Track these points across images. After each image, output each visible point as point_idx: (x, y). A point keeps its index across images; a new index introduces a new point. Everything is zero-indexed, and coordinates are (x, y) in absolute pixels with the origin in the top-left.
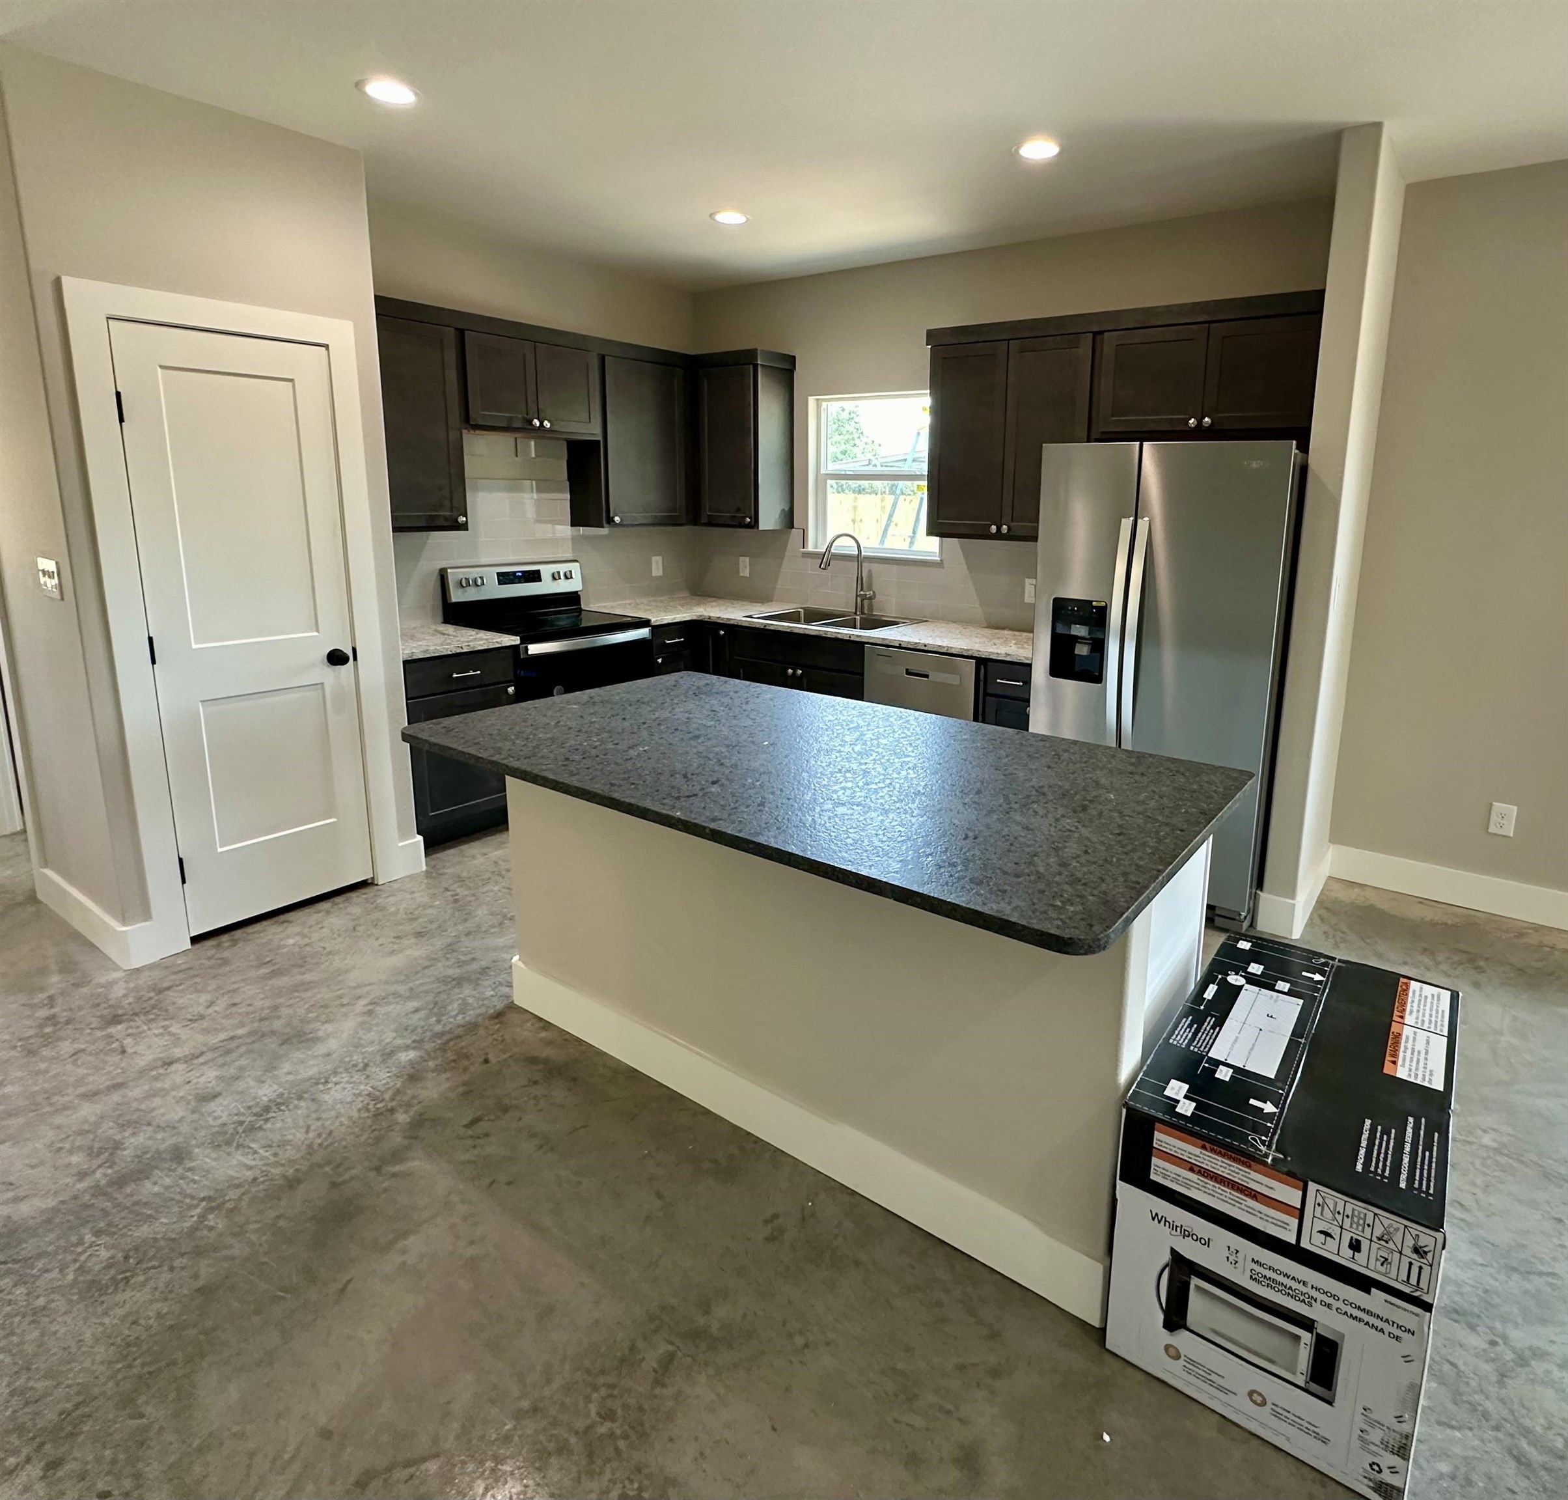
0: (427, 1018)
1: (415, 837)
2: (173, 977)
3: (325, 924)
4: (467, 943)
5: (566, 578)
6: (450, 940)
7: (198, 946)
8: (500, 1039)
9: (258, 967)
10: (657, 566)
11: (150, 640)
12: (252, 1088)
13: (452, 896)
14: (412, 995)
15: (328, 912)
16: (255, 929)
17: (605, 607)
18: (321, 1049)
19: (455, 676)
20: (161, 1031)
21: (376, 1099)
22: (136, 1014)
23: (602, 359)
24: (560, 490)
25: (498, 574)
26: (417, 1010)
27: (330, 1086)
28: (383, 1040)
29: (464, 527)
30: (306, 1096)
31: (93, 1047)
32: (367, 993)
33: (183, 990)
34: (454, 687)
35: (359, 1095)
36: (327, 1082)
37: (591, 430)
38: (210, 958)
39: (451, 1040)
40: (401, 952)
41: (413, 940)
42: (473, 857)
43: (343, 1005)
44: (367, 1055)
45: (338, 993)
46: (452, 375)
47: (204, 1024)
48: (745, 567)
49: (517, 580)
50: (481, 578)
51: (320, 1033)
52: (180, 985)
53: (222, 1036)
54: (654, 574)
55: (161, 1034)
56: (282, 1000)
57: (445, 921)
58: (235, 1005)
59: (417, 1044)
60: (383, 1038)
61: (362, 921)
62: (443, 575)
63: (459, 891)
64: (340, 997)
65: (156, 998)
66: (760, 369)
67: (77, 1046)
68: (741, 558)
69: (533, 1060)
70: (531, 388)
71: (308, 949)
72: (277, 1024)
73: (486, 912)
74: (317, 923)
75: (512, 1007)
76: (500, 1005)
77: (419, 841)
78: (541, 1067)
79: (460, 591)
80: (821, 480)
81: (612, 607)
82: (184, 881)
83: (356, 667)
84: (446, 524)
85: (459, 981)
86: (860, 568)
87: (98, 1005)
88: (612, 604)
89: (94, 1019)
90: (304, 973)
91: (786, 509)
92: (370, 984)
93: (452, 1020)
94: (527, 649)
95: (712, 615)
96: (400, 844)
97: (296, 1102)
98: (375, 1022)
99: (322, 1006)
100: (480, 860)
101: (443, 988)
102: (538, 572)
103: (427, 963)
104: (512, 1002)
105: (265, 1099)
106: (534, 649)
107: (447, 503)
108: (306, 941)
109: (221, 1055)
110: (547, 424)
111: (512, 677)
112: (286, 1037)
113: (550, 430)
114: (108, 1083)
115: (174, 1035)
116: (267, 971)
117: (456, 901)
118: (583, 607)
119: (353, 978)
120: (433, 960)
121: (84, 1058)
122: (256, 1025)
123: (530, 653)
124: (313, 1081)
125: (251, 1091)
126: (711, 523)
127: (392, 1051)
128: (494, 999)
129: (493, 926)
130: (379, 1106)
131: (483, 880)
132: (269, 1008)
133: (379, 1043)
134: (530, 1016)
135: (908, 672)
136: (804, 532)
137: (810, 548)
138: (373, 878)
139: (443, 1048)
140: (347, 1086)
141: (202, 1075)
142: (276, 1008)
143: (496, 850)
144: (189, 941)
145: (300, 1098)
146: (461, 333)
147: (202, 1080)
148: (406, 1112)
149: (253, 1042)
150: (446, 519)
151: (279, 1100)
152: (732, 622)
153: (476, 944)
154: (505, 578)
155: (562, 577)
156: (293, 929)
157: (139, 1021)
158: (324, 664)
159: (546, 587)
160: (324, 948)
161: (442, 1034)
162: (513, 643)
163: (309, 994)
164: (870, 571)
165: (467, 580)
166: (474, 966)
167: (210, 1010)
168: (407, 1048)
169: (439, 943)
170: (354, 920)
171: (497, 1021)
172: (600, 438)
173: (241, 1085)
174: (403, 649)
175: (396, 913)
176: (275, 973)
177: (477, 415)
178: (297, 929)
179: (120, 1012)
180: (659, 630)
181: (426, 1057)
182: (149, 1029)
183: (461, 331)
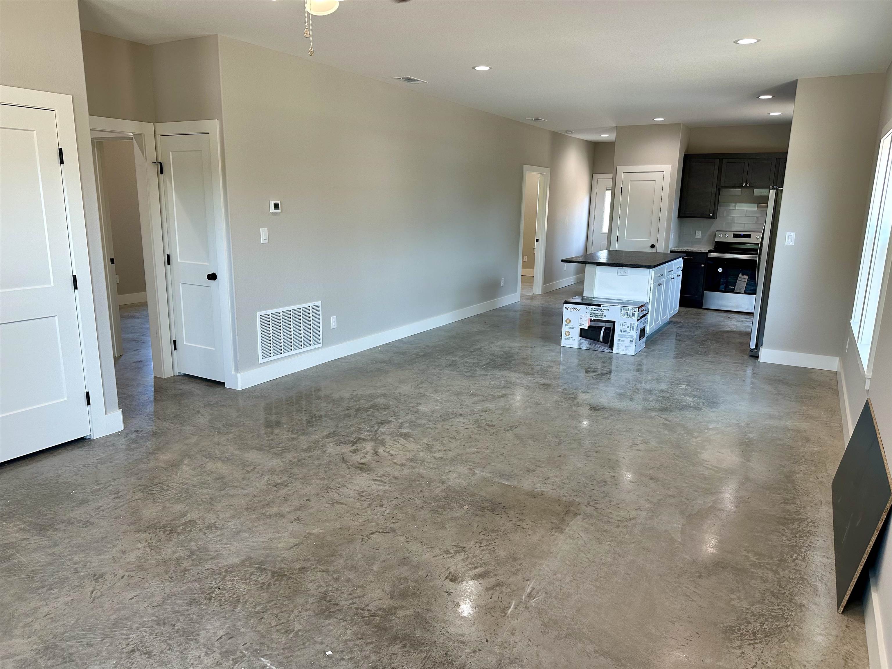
11: (617, 236)
46: (716, 173)
49: (741, 237)
50: (727, 235)
70: (745, 173)
83: (657, 249)
94: (709, 254)
107: (708, 210)
110: (748, 185)
111: (704, 262)
150: (706, 215)
154: (735, 236)
158: (650, 247)
162: (706, 252)
174: (671, 248)
177: (723, 184)
183: (722, 159)
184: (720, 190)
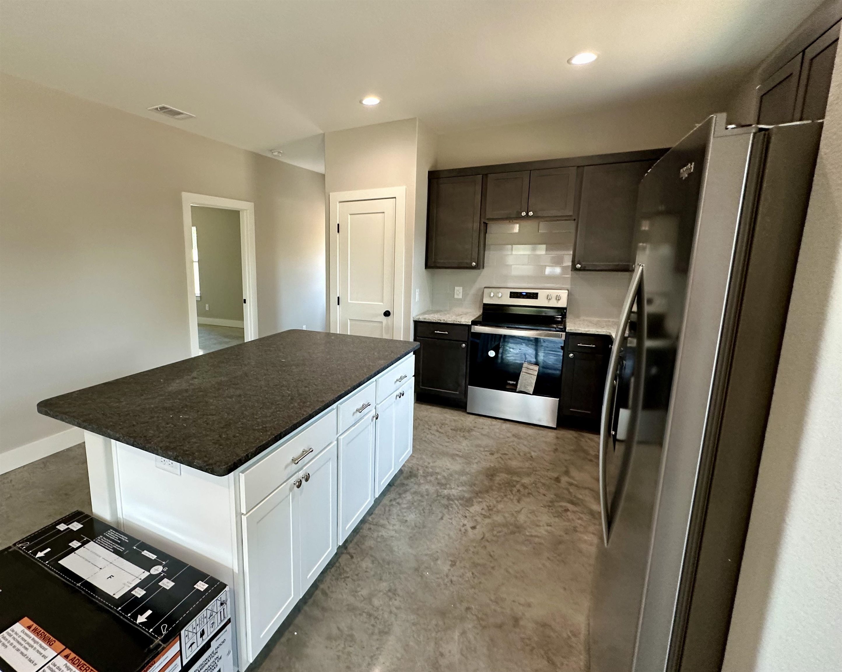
5: (557, 299)
11: (338, 298)
19: (436, 332)
23: (581, 170)
24: (566, 249)
25: (511, 293)
46: (478, 197)
49: (522, 297)
62: (484, 291)
70: (525, 196)
79: (488, 298)
83: (393, 318)
94: (474, 328)
102: (537, 294)
106: (478, 329)
110: (531, 214)
113: (535, 217)
154: (514, 295)
155: (554, 298)
158: (383, 315)
159: (541, 302)
162: (467, 324)
165: (493, 293)
172: (574, 217)
177: (490, 213)
183: (487, 175)
184: (486, 224)
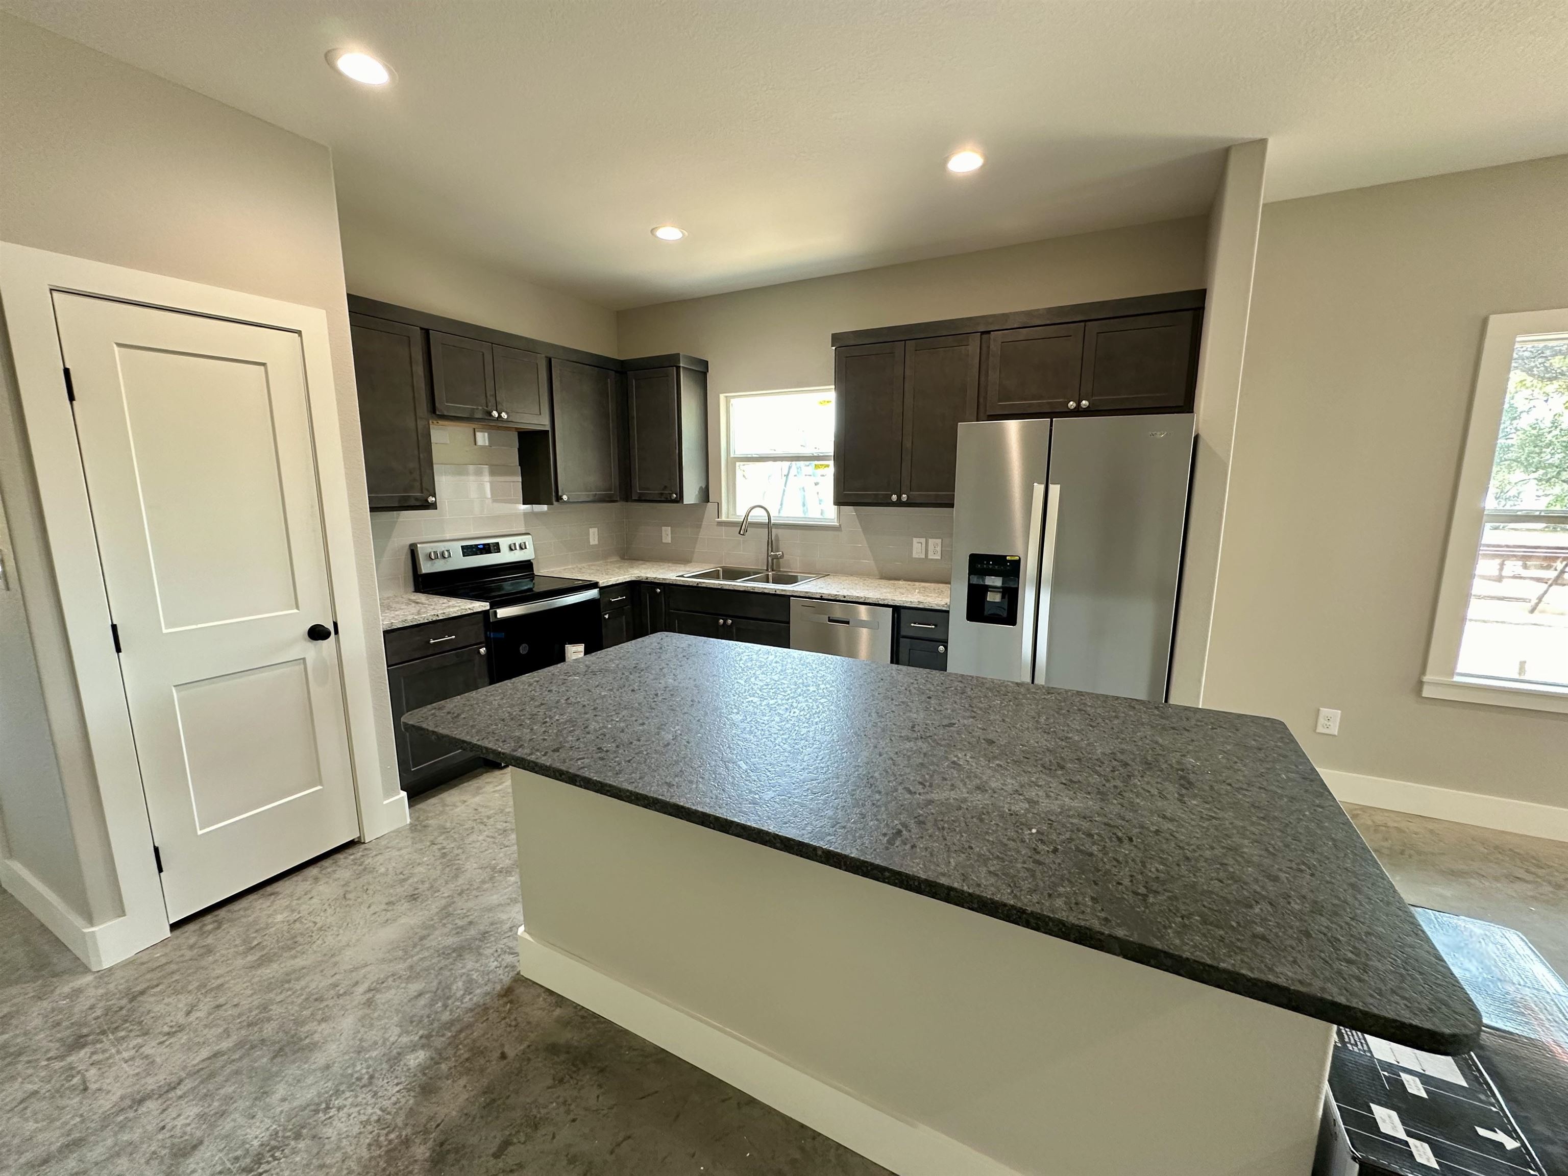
0: (431, 1004)
1: (399, 794)
2: (148, 976)
3: (314, 893)
4: (462, 904)
5: (521, 548)
6: (443, 902)
7: (177, 932)
8: (514, 1023)
9: (245, 953)
10: (594, 535)
11: (114, 628)
12: (241, 1127)
13: (439, 849)
14: (413, 974)
15: (316, 879)
16: (241, 906)
17: (553, 572)
18: (319, 1058)
19: (432, 641)
20: (132, 1052)
21: (390, 1128)
22: (103, 1033)
23: (549, 361)
24: (512, 474)
25: (462, 547)
26: (420, 995)
27: (333, 1112)
28: (388, 1039)
29: (434, 506)
30: (304, 1131)
31: (48, 1087)
32: (365, 977)
33: (162, 992)
34: (430, 652)
35: (368, 1122)
36: (328, 1108)
37: (541, 422)
38: (191, 947)
39: (461, 1031)
40: (395, 920)
41: (406, 905)
42: (455, 806)
43: (339, 996)
44: (371, 1062)
45: (334, 980)
46: (419, 370)
47: (183, 1038)
48: (667, 535)
49: (478, 552)
50: (448, 551)
51: (317, 1037)
52: (157, 985)
53: (205, 1053)
54: (592, 543)
55: (132, 1058)
56: (272, 995)
57: (435, 880)
58: (219, 1007)
59: (426, 1041)
60: (387, 1036)
61: (352, 885)
62: (413, 551)
63: (445, 843)
64: (335, 985)
65: (129, 1006)
66: (681, 369)
67: (30, 1087)
68: (663, 528)
69: (553, 1049)
70: (490, 383)
71: (298, 925)
72: (269, 1030)
73: (475, 865)
74: (306, 894)
75: (520, 980)
76: (506, 979)
77: (403, 797)
78: (563, 1057)
79: (429, 563)
80: (733, 462)
81: (560, 572)
82: (160, 870)
83: (338, 641)
84: (418, 504)
85: (460, 951)
86: (770, 533)
87: (58, 1024)
88: (558, 569)
89: (51, 1045)
90: (296, 957)
91: (704, 487)
92: (366, 965)
93: (458, 1003)
94: (495, 613)
95: (648, 576)
96: (385, 802)
97: (293, 1143)
98: (376, 1015)
99: (316, 1000)
100: (460, 809)
101: (443, 963)
102: (498, 543)
103: (425, 932)
104: (518, 973)
105: (256, 1143)
106: (503, 613)
107: (417, 484)
108: (296, 916)
109: (202, 1082)
110: (504, 415)
111: (483, 639)
112: (277, 1047)
113: (506, 421)
114: (63, 1140)
115: (147, 1057)
116: (255, 958)
117: (444, 855)
118: (536, 573)
119: (348, 958)
120: (429, 928)
121: (36, 1105)
122: (243, 1032)
123: (499, 616)
124: (313, 1107)
125: (239, 1132)
126: (641, 500)
127: (399, 1054)
128: (500, 971)
129: (483, 882)
130: (392, 1136)
131: (467, 829)
132: (258, 1008)
133: (384, 1043)
134: (541, 991)
135: (830, 620)
136: (719, 505)
137: (724, 518)
138: (359, 837)
139: (454, 1043)
140: (352, 1110)
141: (179, 1115)
142: (265, 1008)
143: (474, 796)
144: (168, 928)
145: (298, 1136)
146: (426, 332)
147: (180, 1122)
148: (425, 1141)
149: (241, 1058)
150: (417, 499)
151: (273, 1143)
152: (667, 582)
153: (470, 904)
154: (469, 551)
155: (518, 547)
156: (282, 902)
157: (107, 1042)
158: (305, 640)
159: (504, 557)
160: (315, 923)
161: (452, 1023)
162: (484, 609)
163: (303, 983)
164: (777, 536)
165: (435, 553)
166: (472, 932)
167: (192, 1018)
168: (414, 1048)
169: (435, 905)
170: (343, 886)
171: (505, 999)
172: (548, 428)
173: (227, 1125)
174: (383, 621)
175: (386, 874)
176: (264, 961)
177: (443, 405)
178: (285, 902)
179: (85, 1031)
180: (605, 590)
181: (437, 1057)
182: (118, 1052)
